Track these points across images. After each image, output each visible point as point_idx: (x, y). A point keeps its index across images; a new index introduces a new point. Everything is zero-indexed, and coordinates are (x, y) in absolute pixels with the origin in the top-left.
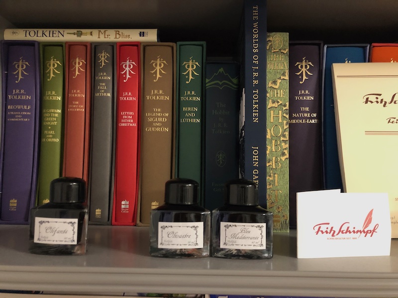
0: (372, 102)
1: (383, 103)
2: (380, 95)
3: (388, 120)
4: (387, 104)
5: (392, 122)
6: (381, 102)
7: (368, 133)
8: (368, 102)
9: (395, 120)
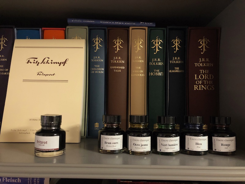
0: (31, 63)
1: (37, 63)
2: (36, 58)
3: (38, 73)
4: (39, 64)
5: (40, 75)
6: (36, 63)
7: (24, 80)
8: (29, 63)
9: (42, 73)
